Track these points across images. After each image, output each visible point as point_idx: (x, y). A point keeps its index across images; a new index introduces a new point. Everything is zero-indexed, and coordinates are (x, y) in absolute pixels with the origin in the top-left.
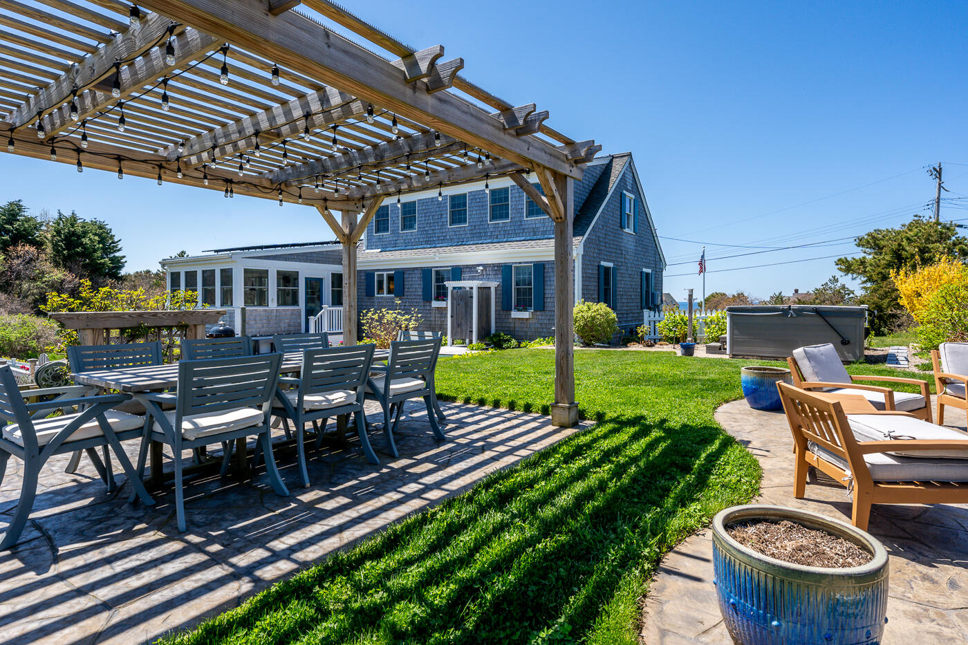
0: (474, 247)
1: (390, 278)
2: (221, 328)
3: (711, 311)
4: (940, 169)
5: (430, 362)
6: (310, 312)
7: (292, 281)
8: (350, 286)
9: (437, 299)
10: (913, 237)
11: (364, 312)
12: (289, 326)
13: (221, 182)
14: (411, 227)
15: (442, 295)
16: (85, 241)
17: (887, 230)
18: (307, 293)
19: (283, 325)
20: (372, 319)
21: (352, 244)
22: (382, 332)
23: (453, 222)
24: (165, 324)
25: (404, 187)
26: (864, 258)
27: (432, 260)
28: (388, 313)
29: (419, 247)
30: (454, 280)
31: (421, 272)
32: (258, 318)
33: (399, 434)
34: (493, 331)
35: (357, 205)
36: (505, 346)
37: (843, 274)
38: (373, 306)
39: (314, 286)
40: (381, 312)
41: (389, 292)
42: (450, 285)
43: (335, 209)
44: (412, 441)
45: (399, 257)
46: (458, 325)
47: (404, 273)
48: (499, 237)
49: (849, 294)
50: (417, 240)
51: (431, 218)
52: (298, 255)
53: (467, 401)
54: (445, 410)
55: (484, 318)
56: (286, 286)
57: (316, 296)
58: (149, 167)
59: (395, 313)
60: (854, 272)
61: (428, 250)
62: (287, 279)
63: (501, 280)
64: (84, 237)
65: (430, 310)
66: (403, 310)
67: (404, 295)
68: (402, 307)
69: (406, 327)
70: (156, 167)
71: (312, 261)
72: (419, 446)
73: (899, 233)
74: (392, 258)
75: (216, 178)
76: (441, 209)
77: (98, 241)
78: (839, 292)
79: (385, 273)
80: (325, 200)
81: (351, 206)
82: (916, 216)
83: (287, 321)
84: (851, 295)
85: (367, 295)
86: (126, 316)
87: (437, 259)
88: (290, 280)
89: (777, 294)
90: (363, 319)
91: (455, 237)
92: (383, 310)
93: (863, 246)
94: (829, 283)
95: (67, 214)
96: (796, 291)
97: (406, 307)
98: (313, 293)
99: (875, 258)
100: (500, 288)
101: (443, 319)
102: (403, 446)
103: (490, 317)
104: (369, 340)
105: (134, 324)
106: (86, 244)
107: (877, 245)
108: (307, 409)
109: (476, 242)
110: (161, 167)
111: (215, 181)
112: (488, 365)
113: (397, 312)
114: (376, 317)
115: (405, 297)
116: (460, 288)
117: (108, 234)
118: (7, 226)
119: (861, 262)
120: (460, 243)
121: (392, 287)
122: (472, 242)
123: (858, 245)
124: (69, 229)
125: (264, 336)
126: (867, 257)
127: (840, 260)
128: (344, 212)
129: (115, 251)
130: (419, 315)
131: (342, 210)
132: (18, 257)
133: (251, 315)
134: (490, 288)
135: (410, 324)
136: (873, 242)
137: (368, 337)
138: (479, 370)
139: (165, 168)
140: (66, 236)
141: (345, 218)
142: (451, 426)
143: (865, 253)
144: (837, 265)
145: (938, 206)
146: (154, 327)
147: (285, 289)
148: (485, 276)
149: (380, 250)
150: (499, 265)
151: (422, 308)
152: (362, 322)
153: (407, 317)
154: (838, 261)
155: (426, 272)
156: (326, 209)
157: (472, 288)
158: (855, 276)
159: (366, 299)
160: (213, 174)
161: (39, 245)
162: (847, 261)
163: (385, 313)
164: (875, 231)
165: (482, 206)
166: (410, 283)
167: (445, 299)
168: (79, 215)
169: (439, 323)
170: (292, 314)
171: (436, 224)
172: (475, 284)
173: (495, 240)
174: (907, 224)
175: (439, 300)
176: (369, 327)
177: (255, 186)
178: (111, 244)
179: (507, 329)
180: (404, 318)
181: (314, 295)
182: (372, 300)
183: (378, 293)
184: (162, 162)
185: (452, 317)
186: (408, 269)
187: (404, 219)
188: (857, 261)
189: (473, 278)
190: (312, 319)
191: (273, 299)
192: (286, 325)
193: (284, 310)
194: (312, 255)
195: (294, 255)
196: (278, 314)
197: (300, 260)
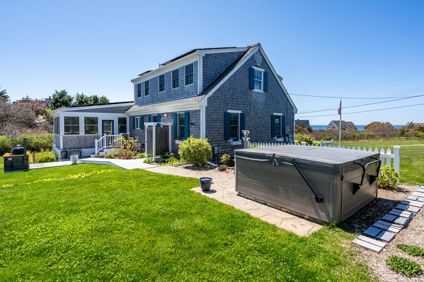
1: (140, 120)
14: (148, 94)
19: (88, 143)
23: (161, 90)
31: (148, 117)
32: (73, 140)
34: (170, 150)
38: (135, 134)
41: (139, 127)
42: (146, 124)
46: (149, 147)
47: (143, 117)
48: (176, 97)
50: (149, 100)
51: (154, 88)
61: (150, 105)
63: (173, 122)
67: (143, 129)
71: (106, 112)
76: (156, 83)
79: (138, 117)
83: (91, 141)
85: (133, 128)
87: (151, 110)
91: (161, 98)
100: (173, 126)
118: (59, 100)
120: (162, 101)
133: (69, 139)
134: (169, 126)
147: (89, 126)
148: (167, 120)
149: (138, 106)
150: (173, 113)
157: (153, 127)
159: (133, 130)
165: (170, 80)
170: (94, 138)
171: (155, 92)
173: (174, 99)
183: (136, 127)
185: (147, 142)
187: (145, 90)
190: (96, 141)
191: (82, 131)
192: (91, 143)
193: (89, 136)
194: (106, 109)
195: (95, 109)
196: (85, 138)
197: (99, 112)
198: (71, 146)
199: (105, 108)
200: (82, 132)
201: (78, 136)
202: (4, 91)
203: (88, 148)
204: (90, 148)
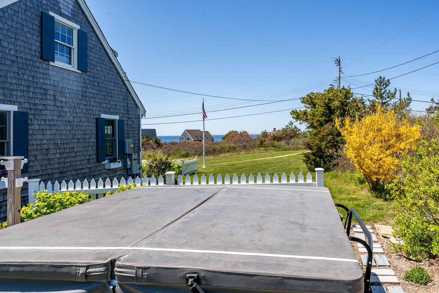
3: (126, 180)
4: (340, 60)
10: (332, 97)
17: (317, 93)
26: (306, 110)
37: (295, 120)
49: (298, 131)
60: (301, 119)
73: (323, 95)
78: (294, 130)
82: (331, 85)
84: (299, 132)
89: (264, 131)
93: (305, 103)
94: (289, 125)
96: (275, 129)
99: (312, 110)
107: (312, 102)
119: (305, 113)
123: (303, 102)
126: (308, 110)
127: (293, 111)
136: (310, 100)
143: (306, 107)
144: (291, 114)
145: (340, 81)
154: (292, 112)
158: (301, 122)
162: (297, 112)
164: (311, 93)
174: (327, 89)
188: (302, 112)
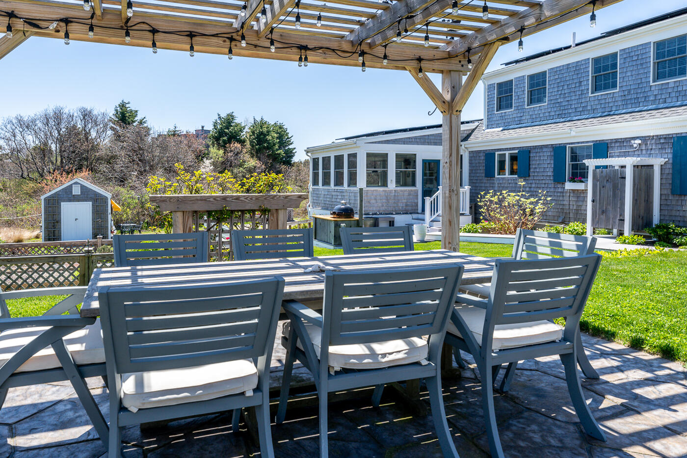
0: (627, 116)
1: (513, 158)
2: (343, 207)
5: (575, 297)
6: (427, 193)
7: (412, 163)
8: (451, 165)
9: (573, 179)
11: (482, 193)
12: (407, 205)
13: (295, 50)
14: (540, 100)
15: (579, 174)
16: (269, 138)
18: (424, 174)
19: (400, 205)
20: (491, 202)
21: (455, 113)
22: (503, 215)
23: (596, 89)
24: (247, 208)
25: (530, 21)
27: (568, 135)
28: (509, 195)
29: (550, 121)
30: (596, 156)
31: (551, 150)
32: (378, 197)
33: (513, 399)
34: (656, 220)
35: (462, 63)
36: (676, 241)
38: (493, 187)
39: (432, 168)
40: (501, 195)
41: (512, 172)
42: (591, 163)
43: (434, 71)
44: (534, 427)
45: (523, 134)
46: (603, 212)
47: (530, 152)
48: (669, 100)
50: (547, 114)
51: (566, 87)
52: (415, 138)
53: (637, 344)
54: (594, 357)
55: (643, 204)
56: (407, 168)
57: (434, 177)
58: (219, 41)
59: (519, 196)
61: (561, 125)
62: (407, 161)
63: (670, 156)
64: (268, 135)
65: (563, 192)
66: (527, 192)
67: (529, 176)
68: (527, 189)
69: (532, 211)
70: (227, 40)
71: (429, 143)
72: (550, 446)
74: (515, 135)
75: (289, 46)
76: (579, 76)
77: (277, 137)
79: (507, 153)
80: (420, 60)
81: (454, 65)
83: (405, 201)
85: (487, 176)
86: (211, 200)
87: (573, 134)
88: (410, 162)
90: (481, 201)
91: (598, 107)
92: (504, 192)
95: (258, 119)
97: (532, 189)
98: (431, 175)
100: (669, 166)
101: (580, 203)
102: (518, 435)
103: (652, 203)
104: (487, 223)
105: (218, 208)
106: (269, 140)
108: (338, 369)
109: (630, 110)
110: (232, 39)
111: (289, 50)
112: (662, 277)
113: (520, 194)
114: (495, 199)
115: (531, 178)
116: (606, 167)
117: (285, 132)
118: (226, 130)
120: (606, 114)
121: (515, 167)
122: (624, 111)
124: (259, 130)
125: (383, 214)
128: (444, 74)
129: (289, 145)
130: (549, 199)
131: (442, 72)
132: (231, 151)
133: (373, 195)
134: (652, 166)
135: (537, 208)
137: (486, 220)
138: (649, 284)
139: (236, 40)
140: (257, 135)
141: (446, 81)
142: (610, 401)
146: (238, 211)
147: (406, 171)
148: (644, 152)
149: (501, 129)
150: (667, 138)
151: (552, 190)
152: (479, 204)
153: (532, 200)
155: (558, 150)
156: (421, 70)
157: (623, 167)
159: (485, 180)
160: (286, 41)
161: (242, 142)
163: (505, 195)
165: (642, 64)
166: (538, 163)
167: (583, 179)
168: (265, 119)
169: (575, 208)
170: (409, 195)
171: (572, 94)
172: (629, 162)
173: (661, 106)
175: (575, 182)
176: (488, 210)
177: (333, 50)
178: (287, 139)
179: (679, 219)
180: (529, 201)
181: (433, 176)
182: (491, 181)
183: (499, 174)
184: (233, 34)
185: (593, 201)
186: (535, 147)
187: (531, 93)
189: (625, 155)
190: (428, 200)
191: (392, 181)
192: (404, 205)
193: (402, 191)
194: (430, 138)
195: (411, 138)
196: (396, 195)
197: (418, 143)
198: (374, 209)
199: (428, 135)
200: (392, 184)
201: (385, 191)
202: (143, 119)
203: (400, 213)
204: (403, 214)
